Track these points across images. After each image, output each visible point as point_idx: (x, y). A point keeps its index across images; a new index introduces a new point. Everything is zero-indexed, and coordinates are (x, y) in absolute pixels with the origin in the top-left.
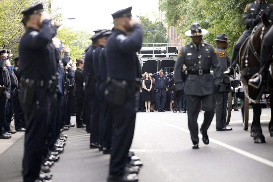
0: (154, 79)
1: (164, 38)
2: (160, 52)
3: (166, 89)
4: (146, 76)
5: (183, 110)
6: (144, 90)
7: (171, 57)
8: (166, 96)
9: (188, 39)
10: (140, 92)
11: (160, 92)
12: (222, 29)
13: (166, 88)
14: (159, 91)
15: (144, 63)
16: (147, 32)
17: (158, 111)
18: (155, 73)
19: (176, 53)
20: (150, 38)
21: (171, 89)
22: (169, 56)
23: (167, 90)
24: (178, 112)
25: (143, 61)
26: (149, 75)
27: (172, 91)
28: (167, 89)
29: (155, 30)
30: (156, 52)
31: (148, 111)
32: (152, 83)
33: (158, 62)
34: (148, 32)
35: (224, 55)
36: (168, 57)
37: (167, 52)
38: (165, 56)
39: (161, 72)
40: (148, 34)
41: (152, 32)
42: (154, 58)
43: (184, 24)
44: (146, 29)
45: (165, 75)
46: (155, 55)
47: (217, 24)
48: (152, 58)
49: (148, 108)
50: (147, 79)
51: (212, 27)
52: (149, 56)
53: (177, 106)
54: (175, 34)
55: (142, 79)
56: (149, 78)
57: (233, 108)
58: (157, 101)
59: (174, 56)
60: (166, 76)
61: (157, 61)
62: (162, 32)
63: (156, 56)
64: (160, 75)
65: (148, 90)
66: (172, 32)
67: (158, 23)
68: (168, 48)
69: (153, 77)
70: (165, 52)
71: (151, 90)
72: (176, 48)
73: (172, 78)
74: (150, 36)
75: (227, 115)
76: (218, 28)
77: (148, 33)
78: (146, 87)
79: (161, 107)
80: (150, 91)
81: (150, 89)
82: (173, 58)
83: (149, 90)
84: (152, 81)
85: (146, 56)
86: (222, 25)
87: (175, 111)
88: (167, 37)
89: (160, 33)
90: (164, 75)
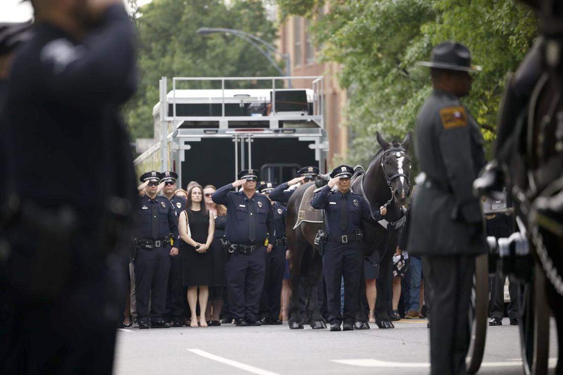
0: (222, 206)
1: (267, 60)
2: (246, 109)
3: (264, 243)
4: (193, 195)
5: (331, 322)
6: (183, 245)
7: (285, 126)
8: (264, 270)
9: (354, 64)
10: (171, 254)
11: (242, 253)
12: (475, 27)
13: (267, 241)
14: (239, 251)
15: (188, 147)
16: (205, 36)
17: (237, 326)
18: (227, 187)
19: (306, 113)
20: (217, 56)
21: (284, 244)
22: (281, 123)
23: (270, 246)
24: (307, 327)
25: (186, 143)
26: (202, 193)
27: (288, 252)
28: (269, 242)
29: (235, 31)
30: (232, 109)
31: (199, 324)
32: (216, 221)
33: (239, 144)
34: (211, 35)
35: (462, 118)
36: (276, 127)
37: (271, 111)
38: (265, 125)
39: (248, 181)
40: (210, 42)
41: (224, 37)
42: (225, 132)
43: (336, 9)
44: (201, 25)
45: (264, 193)
46: (229, 122)
47: (457, 9)
48: (217, 131)
49: (198, 313)
50: (196, 208)
51: (438, 19)
52: (207, 124)
53: (304, 307)
54: (307, 45)
55: (179, 207)
56: (202, 203)
57: (506, 316)
58: (233, 285)
59: (297, 126)
60: (265, 197)
61: (236, 140)
62: (262, 38)
63: (232, 125)
64: (243, 194)
65: (198, 247)
66: (296, 38)
67: (245, 5)
68: (277, 93)
69: (218, 200)
70: (264, 109)
71: (211, 246)
72: (303, 93)
73: (287, 201)
74: (218, 50)
75: (473, 337)
76: (459, 22)
77: (211, 39)
78: (192, 237)
79: (246, 308)
80: (207, 250)
81: (205, 243)
82: (294, 131)
83: (203, 247)
84: (213, 214)
85: (196, 125)
86: (475, 10)
87: (295, 325)
88: (278, 57)
89: (254, 41)
90: (260, 192)
